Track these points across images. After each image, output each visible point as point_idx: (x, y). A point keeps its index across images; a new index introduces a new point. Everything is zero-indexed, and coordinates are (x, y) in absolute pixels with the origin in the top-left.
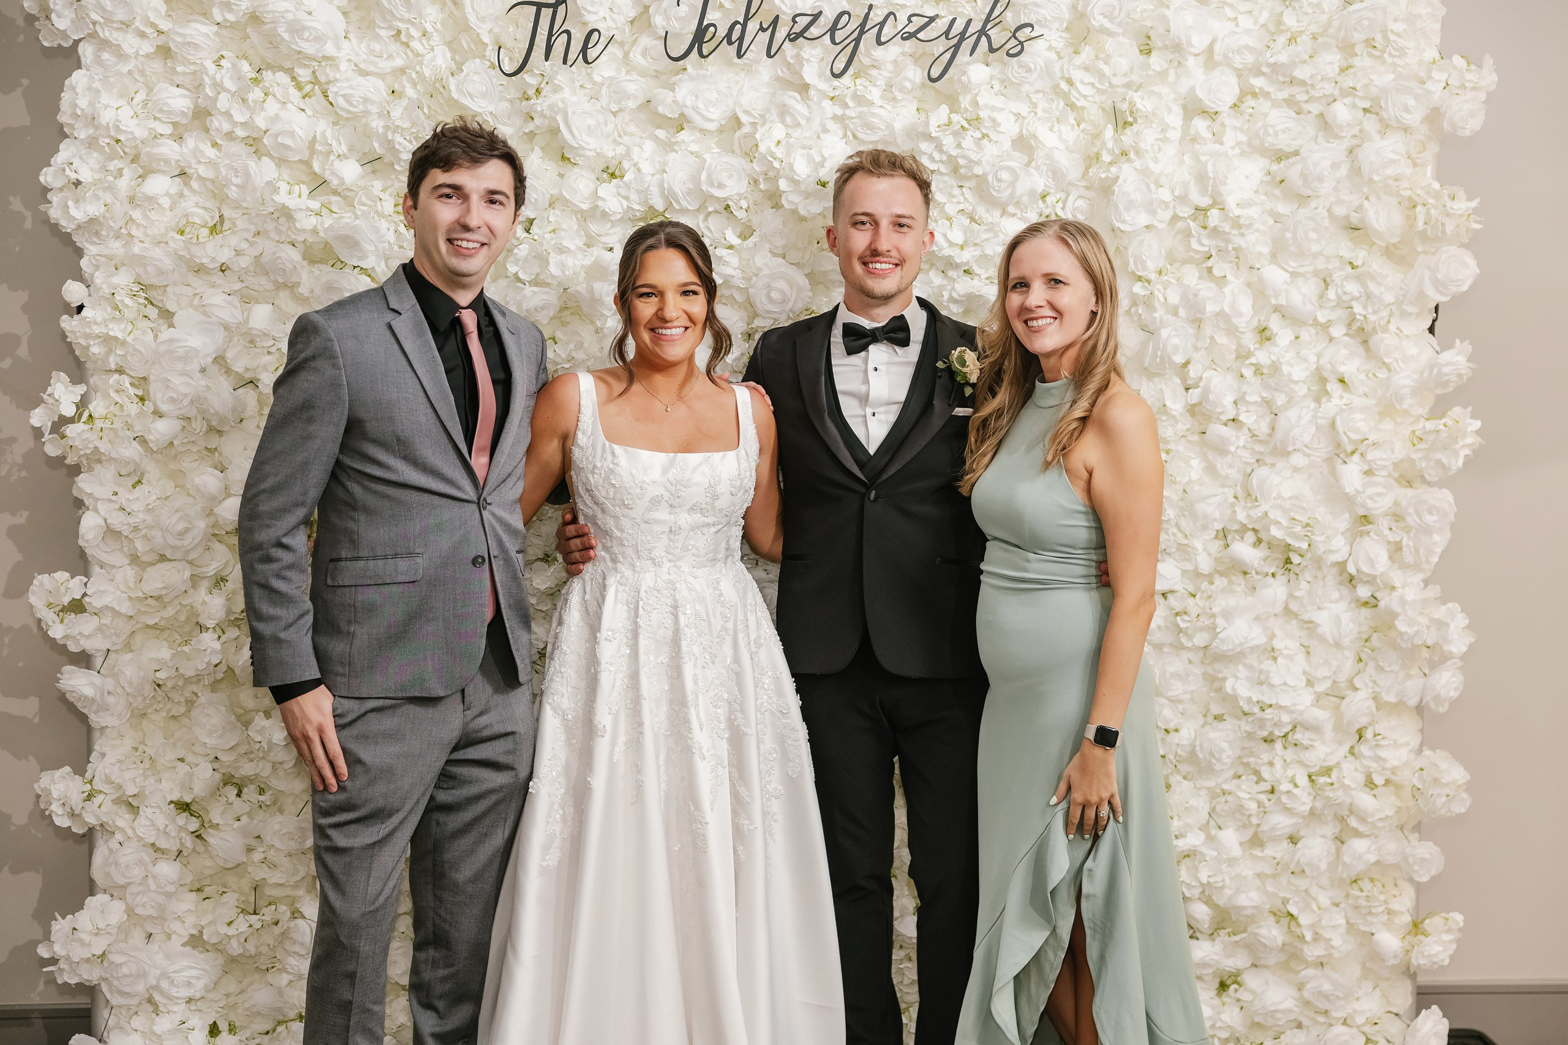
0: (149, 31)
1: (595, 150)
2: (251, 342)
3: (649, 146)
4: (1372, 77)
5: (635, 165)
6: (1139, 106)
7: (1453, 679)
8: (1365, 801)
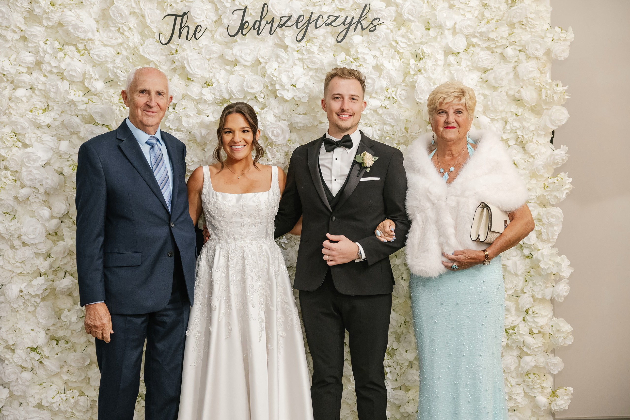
0: (17, 30)
1: (200, 75)
2: (60, 156)
3: (223, 72)
4: (522, 37)
5: (217, 80)
6: (425, 51)
7: (565, 287)
8: (529, 340)
